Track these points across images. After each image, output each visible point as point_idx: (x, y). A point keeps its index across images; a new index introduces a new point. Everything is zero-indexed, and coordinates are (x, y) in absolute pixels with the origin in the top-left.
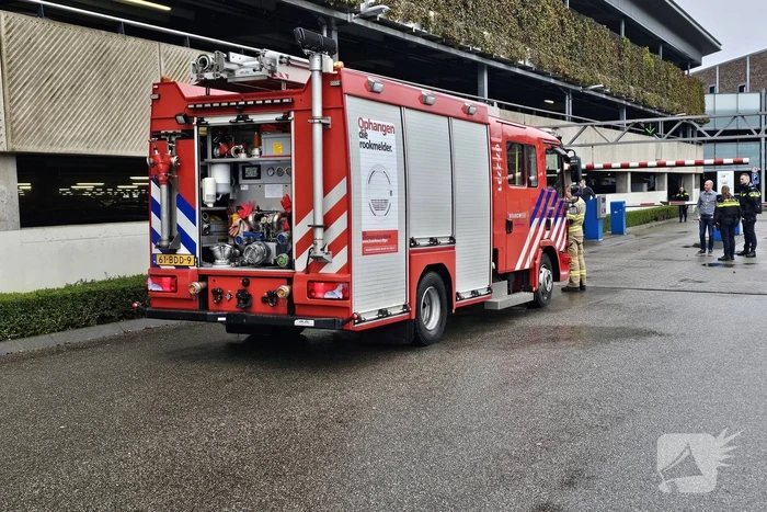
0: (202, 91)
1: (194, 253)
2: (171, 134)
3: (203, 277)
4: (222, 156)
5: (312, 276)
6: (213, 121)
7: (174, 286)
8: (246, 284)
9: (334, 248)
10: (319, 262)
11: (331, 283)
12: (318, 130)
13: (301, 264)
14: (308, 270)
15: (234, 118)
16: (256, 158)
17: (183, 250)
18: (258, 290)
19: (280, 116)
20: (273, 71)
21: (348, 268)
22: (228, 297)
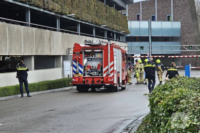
0: (84, 46)
1: (82, 74)
2: (78, 53)
3: (84, 78)
4: (86, 57)
5: (107, 77)
6: (87, 51)
7: (79, 80)
8: (93, 79)
9: (111, 72)
10: (108, 75)
11: (111, 78)
12: (109, 53)
13: (104, 75)
14: (106, 76)
15: (91, 50)
16: (94, 57)
17: (80, 73)
18: (96, 80)
19: (101, 50)
20: (100, 43)
21: (113, 76)
22: (89, 81)
